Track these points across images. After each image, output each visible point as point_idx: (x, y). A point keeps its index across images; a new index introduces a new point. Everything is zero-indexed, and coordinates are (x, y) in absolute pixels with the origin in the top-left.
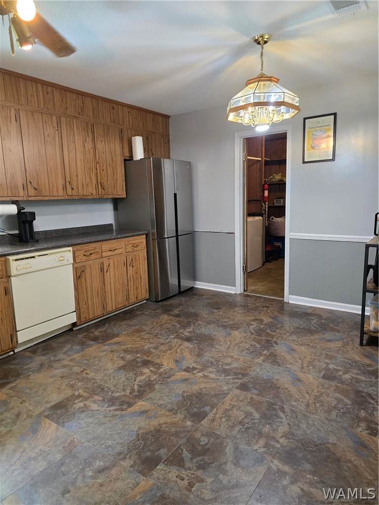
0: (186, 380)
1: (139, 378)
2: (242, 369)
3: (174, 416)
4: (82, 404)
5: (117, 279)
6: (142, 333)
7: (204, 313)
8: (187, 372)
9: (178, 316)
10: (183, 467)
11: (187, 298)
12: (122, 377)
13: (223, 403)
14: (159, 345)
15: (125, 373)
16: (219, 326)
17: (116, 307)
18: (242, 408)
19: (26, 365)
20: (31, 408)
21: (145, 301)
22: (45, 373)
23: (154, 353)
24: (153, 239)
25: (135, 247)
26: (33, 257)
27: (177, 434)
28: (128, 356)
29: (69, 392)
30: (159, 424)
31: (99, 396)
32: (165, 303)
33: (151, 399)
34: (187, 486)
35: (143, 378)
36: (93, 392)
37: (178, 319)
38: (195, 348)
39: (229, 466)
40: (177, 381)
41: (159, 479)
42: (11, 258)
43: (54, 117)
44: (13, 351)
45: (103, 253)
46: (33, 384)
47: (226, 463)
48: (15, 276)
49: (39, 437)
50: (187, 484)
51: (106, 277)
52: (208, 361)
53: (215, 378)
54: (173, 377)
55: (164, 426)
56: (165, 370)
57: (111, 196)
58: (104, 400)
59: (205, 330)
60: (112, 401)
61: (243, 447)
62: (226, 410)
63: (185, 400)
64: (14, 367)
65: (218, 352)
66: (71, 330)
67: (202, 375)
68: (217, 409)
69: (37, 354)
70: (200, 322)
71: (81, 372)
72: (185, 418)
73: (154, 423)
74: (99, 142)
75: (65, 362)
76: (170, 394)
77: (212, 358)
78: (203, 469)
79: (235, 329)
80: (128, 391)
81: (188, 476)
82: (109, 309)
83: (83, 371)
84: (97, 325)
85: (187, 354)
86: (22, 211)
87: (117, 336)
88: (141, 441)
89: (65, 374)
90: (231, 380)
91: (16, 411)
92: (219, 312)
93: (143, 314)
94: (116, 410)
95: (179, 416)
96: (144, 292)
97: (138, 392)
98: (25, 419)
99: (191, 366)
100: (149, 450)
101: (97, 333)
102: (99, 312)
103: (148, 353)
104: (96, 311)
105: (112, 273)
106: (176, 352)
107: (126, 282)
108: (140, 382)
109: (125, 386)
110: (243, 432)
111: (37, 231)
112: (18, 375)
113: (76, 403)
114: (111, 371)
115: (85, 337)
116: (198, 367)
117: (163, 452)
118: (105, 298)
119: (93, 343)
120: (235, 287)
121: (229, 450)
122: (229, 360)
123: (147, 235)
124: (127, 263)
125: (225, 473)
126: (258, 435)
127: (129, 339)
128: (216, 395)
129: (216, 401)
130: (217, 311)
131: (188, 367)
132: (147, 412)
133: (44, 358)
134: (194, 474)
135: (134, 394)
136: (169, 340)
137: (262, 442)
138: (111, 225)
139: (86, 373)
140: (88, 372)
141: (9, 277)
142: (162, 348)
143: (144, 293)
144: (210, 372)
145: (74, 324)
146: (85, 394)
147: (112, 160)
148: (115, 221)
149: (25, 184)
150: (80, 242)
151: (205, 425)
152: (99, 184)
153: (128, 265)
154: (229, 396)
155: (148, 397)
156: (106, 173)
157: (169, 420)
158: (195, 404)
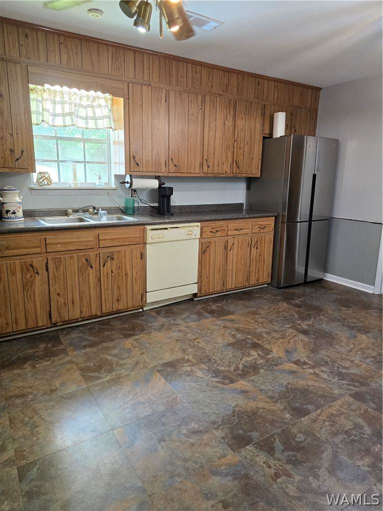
0: (293, 372)
1: (245, 359)
2: (361, 376)
3: (273, 404)
4: (189, 369)
5: (240, 258)
6: (257, 316)
7: (330, 309)
8: (297, 365)
9: (298, 306)
10: (272, 455)
11: (313, 290)
12: (230, 353)
13: (330, 407)
14: (272, 331)
15: (233, 350)
16: (343, 326)
17: (235, 285)
18: (351, 418)
19: (150, 323)
20: (147, 360)
21: (266, 285)
22: (164, 333)
23: (265, 337)
24: (282, 222)
25: (262, 229)
26: (166, 229)
27: (273, 422)
28: (239, 335)
29: (180, 355)
30: (257, 408)
31: (206, 365)
32: (287, 290)
33: (253, 381)
34: (273, 475)
35: (249, 359)
36: (201, 361)
37: (297, 309)
38: (311, 342)
39: (322, 472)
40: (283, 371)
41: (246, 458)
42: (148, 227)
43: (200, 96)
44: (143, 309)
45: (229, 232)
46: (153, 341)
47: (319, 468)
48: (150, 244)
49: (149, 386)
50: (273, 473)
51: (229, 255)
52: (323, 359)
53: (327, 378)
54: (280, 366)
55: (261, 410)
56: (274, 357)
57: (244, 175)
58: (209, 370)
59: (325, 327)
60: (216, 373)
61: (343, 457)
62: (332, 414)
63: (288, 392)
64: (141, 322)
65: (336, 352)
66: (192, 300)
67: (312, 372)
68: (321, 411)
69: (161, 315)
70: (322, 317)
71: (194, 339)
72: (285, 409)
73: (252, 405)
74: (240, 119)
75: (182, 328)
76: (273, 381)
77: (328, 357)
78: (293, 465)
79: (363, 332)
80: (232, 369)
81: (275, 465)
82: (229, 286)
83: (196, 339)
84: (215, 300)
85: (300, 346)
86: (162, 186)
87: (232, 313)
88: (236, 418)
89: (180, 338)
90: (345, 386)
91: (135, 359)
92: (348, 310)
93: (261, 297)
94: (219, 382)
95: (279, 406)
96: (265, 275)
97: (242, 371)
98: (141, 369)
99: (302, 360)
100: (242, 429)
101: (214, 307)
102: (218, 288)
103: (259, 336)
104: (216, 286)
105: (235, 252)
106: (289, 342)
107: (248, 263)
108: (245, 362)
109: (230, 362)
110: (346, 442)
111: (174, 205)
112: (142, 330)
113: (184, 366)
114: (221, 345)
115: (202, 308)
116: (310, 362)
117: (255, 435)
118: (226, 275)
119: (209, 315)
120: (374, 286)
121: (327, 455)
122: (347, 364)
123: (276, 217)
124: (251, 244)
125: (316, 477)
126: (364, 452)
127: (244, 319)
128: (324, 396)
129: (322, 402)
130: (345, 309)
131: (299, 360)
132: (247, 392)
133: (165, 320)
134: (282, 466)
135: (238, 372)
136: (283, 328)
137: (368, 460)
138: (242, 204)
139: (198, 342)
140: (200, 341)
141: (145, 244)
142: (274, 334)
143: (265, 277)
144: (322, 371)
145: (195, 295)
146: (194, 361)
147: (251, 138)
148: (246, 201)
149: (167, 161)
150: (208, 218)
151: (305, 423)
152: (235, 162)
153: (252, 247)
154: (339, 402)
155: (250, 378)
156: (243, 151)
157: (267, 406)
158: (299, 399)
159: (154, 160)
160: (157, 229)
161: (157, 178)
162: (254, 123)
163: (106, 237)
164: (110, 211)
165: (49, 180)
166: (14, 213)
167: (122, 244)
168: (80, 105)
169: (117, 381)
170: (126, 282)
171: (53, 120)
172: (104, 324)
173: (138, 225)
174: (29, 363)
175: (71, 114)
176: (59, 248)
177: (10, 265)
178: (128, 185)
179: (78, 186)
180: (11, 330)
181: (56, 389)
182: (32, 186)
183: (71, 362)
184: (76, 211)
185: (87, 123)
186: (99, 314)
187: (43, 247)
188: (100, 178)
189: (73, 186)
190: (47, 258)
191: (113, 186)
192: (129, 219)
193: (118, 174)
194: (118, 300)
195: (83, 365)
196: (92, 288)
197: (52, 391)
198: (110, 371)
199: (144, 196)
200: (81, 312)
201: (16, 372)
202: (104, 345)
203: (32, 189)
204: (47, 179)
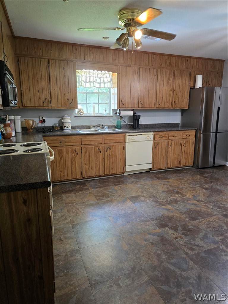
0: (195, 204)
1: (172, 197)
3: (181, 215)
4: (144, 199)
5: (175, 152)
6: (182, 181)
7: (224, 179)
8: (198, 202)
9: (206, 177)
10: (176, 232)
12: (164, 195)
13: (209, 218)
14: (188, 187)
15: (166, 194)
17: (172, 166)
18: (219, 223)
19: (127, 180)
20: (125, 195)
21: (190, 167)
22: (133, 185)
24: (200, 133)
25: (188, 136)
26: (136, 135)
27: (179, 221)
28: (171, 188)
29: (140, 194)
30: (173, 215)
31: (152, 198)
32: (202, 170)
34: (175, 237)
35: (174, 198)
36: (150, 197)
37: (206, 179)
38: (208, 193)
41: (164, 231)
42: (127, 134)
44: (124, 174)
45: (169, 137)
46: (128, 187)
47: (197, 238)
48: (128, 142)
49: (125, 204)
51: (169, 150)
52: (212, 200)
53: (212, 208)
54: (189, 202)
55: (175, 217)
56: (187, 198)
57: (179, 108)
58: (153, 200)
59: (219, 187)
60: (156, 202)
61: (209, 235)
62: (210, 221)
63: (190, 211)
64: (122, 180)
65: (221, 198)
66: (149, 172)
67: (205, 205)
68: (204, 219)
69: (132, 177)
70: (218, 183)
71: (147, 188)
72: (186, 217)
73: (171, 214)
74: (177, 79)
75: (142, 183)
76: (184, 207)
77: (215, 199)
78: (185, 235)
80: (164, 201)
81: (176, 235)
82: (169, 166)
84: (161, 173)
85: (202, 195)
86: (135, 114)
87: (169, 179)
88: (162, 218)
89: (141, 187)
90: (220, 211)
91: (119, 194)
93: (186, 172)
94: (157, 205)
95: (184, 216)
97: (169, 202)
98: (121, 197)
99: (201, 200)
100: (164, 222)
101: (160, 176)
102: (163, 166)
103: (182, 189)
105: (173, 148)
106: (196, 193)
107: (180, 154)
108: (171, 199)
109: (164, 198)
110: (213, 231)
111: (141, 124)
112: (123, 183)
113: (141, 198)
114: (160, 191)
115: (154, 176)
116: (205, 201)
117: (170, 224)
118: (167, 160)
119: (156, 179)
121: (202, 234)
123: (196, 130)
124: (182, 144)
125: (194, 240)
127: (175, 181)
128: (207, 214)
129: (206, 216)
131: (199, 200)
132: (170, 210)
133: (134, 180)
134: (180, 235)
135: (167, 202)
136: (195, 187)
137: (221, 237)
138: (179, 123)
139: (149, 189)
141: (126, 142)
142: (190, 189)
143: (190, 162)
144: (210, 205)
145: (150, 169)
146: (146, 196)
147: (183, 89)
148: (181, 121)
149: (138, 102)
150: (158, 130)
151: (195, 223)
152: (174, 102)
153: (182, 146)
154: (215, 217)
155: (173, 205)
156: (178, 96)
157: (178, 215)
158: (195, 214)
159: (131, 102)
160: (132, 135)
161: (132, 110)
162: (185, 81)
163: (108, 139)
164: (110, 127)
165: (83, 112)
166: (68, 127)
167: (115, 142)
168: (98, 77)
169: (111, 201)
170: (116, 160)
171: (85, 84)
172: (105, 180)
173: (122, 133)
174: (74, 192)
175: (93, 82)
176: (87, 143)
177: (66, 150)
178: (118, 114)
179: (95, 115)
180: (65, 179)
181: (85, 202)
182: (75, 115)
183: (91, 193)
184: (94, 127)
185: (100, 85)
186: (103, 175)
187: (80, 142)
188: (105, 111)
189: (93, 115)
190: (82, 147)
191: (112, 115)
192: (119, 130)
193: (114, 109)
194: (112, 169)
195: (96, 194)
196: (100, 162)
197: (83, 202)
198: (108, 197)
199: (126, 120)
200: (95, 173)
201: (68, 195)
202: (106, 188)
203: (75, 116)
204: (82, 112)
